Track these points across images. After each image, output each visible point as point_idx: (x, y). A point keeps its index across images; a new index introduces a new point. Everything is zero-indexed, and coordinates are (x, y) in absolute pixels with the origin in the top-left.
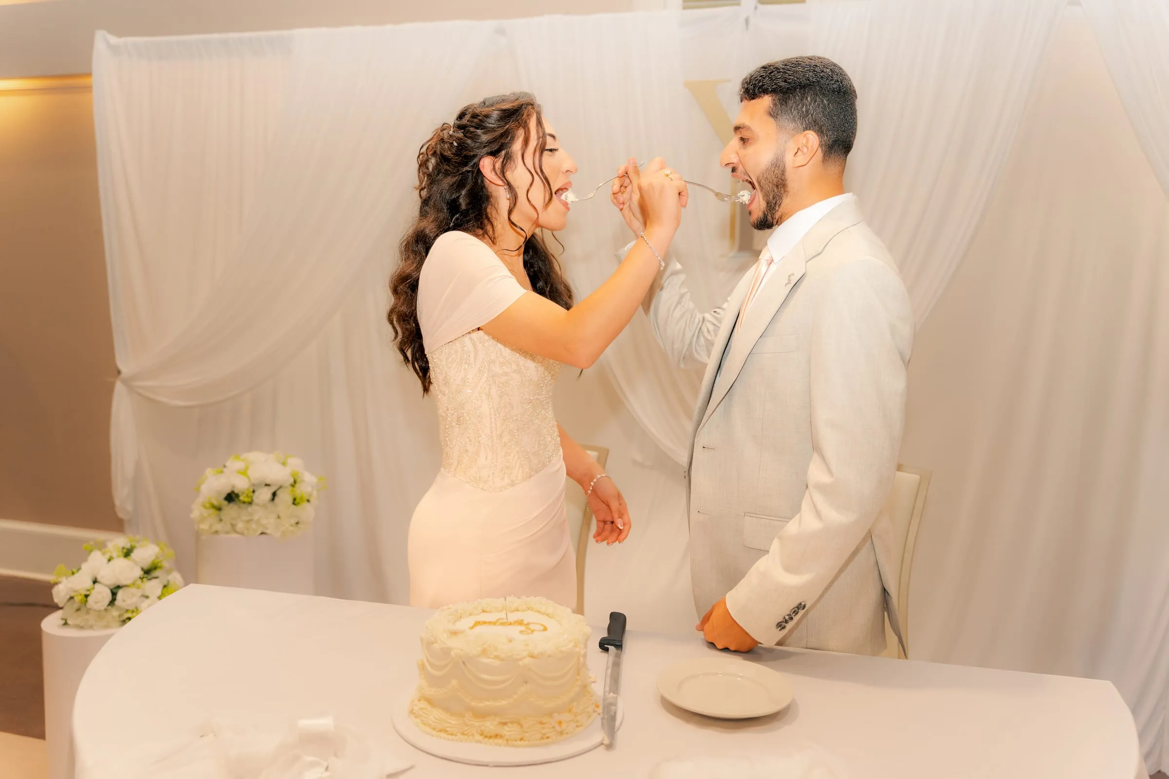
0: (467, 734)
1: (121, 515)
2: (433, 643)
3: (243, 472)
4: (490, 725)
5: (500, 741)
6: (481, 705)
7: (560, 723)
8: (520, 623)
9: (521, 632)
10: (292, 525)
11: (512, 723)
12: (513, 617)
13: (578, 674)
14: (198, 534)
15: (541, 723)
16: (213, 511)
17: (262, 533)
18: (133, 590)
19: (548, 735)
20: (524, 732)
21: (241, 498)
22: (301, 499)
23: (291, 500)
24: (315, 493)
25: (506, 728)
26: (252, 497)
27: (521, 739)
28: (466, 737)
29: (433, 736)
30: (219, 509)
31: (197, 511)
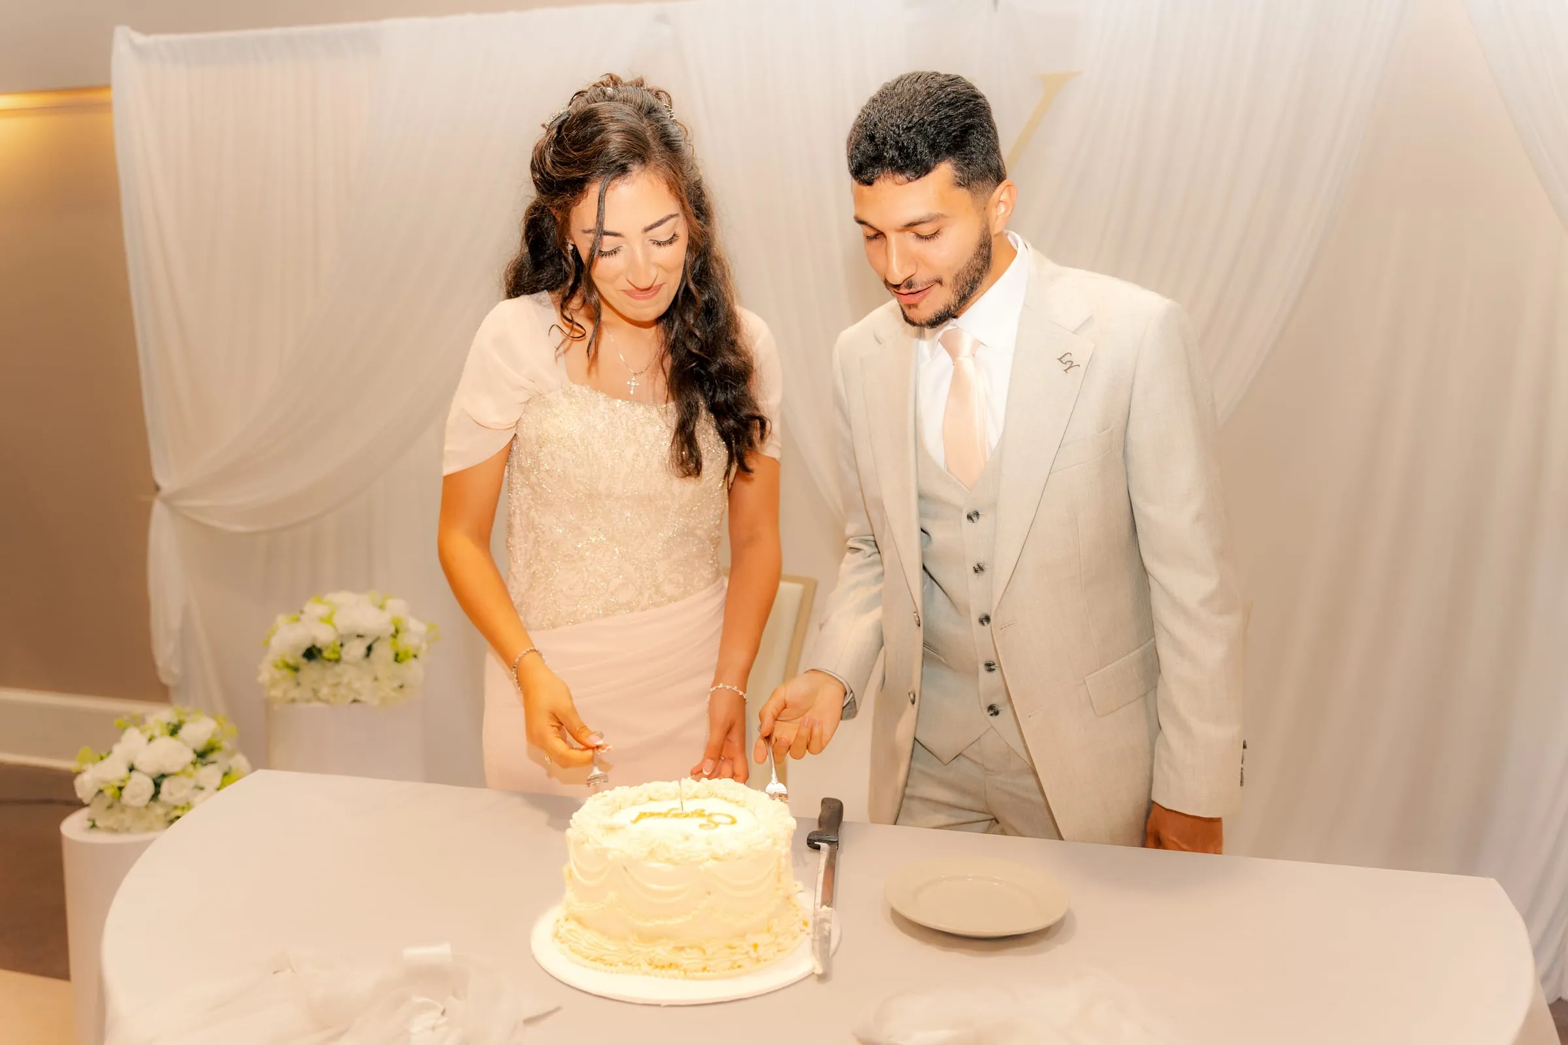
0: (631, 964)
1: (165, 679)
2: (583, 843)
3: (327, 620)
4: (661, 952)
5: (676, 972)
6: (649, 924)
7: (755, 946)
8: (700, 814)
9: (701, 826)
10: (394, 690)
11: (691, 947)
12: (690, 807)
13: (779, 881)
14: (268, 703)
15: (731, 947)
16: (288, 673)
17: (355, 701)
18: (183, 780)
19: (739, 963)
20: (707, 960)
21: (326, 654)
22: (406, 653)
23: (391, 656)
24: (424, 646)
25: (682, 953)
26: (339, 653)
27: (704, 969)
28: (630, 967)
29: (585, 966)
30: (296, 669)
31: (266, 673)
